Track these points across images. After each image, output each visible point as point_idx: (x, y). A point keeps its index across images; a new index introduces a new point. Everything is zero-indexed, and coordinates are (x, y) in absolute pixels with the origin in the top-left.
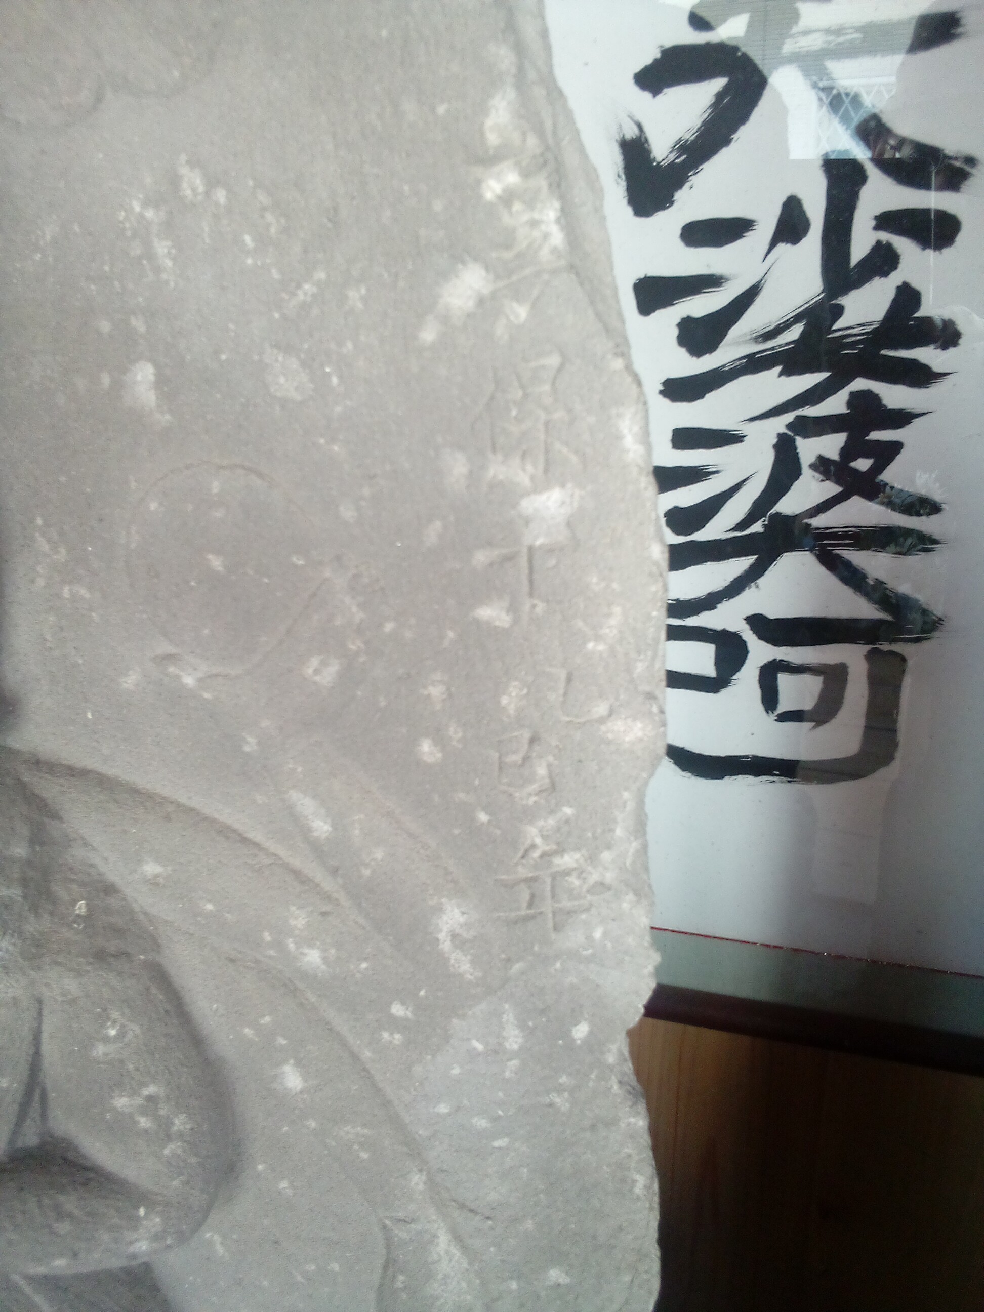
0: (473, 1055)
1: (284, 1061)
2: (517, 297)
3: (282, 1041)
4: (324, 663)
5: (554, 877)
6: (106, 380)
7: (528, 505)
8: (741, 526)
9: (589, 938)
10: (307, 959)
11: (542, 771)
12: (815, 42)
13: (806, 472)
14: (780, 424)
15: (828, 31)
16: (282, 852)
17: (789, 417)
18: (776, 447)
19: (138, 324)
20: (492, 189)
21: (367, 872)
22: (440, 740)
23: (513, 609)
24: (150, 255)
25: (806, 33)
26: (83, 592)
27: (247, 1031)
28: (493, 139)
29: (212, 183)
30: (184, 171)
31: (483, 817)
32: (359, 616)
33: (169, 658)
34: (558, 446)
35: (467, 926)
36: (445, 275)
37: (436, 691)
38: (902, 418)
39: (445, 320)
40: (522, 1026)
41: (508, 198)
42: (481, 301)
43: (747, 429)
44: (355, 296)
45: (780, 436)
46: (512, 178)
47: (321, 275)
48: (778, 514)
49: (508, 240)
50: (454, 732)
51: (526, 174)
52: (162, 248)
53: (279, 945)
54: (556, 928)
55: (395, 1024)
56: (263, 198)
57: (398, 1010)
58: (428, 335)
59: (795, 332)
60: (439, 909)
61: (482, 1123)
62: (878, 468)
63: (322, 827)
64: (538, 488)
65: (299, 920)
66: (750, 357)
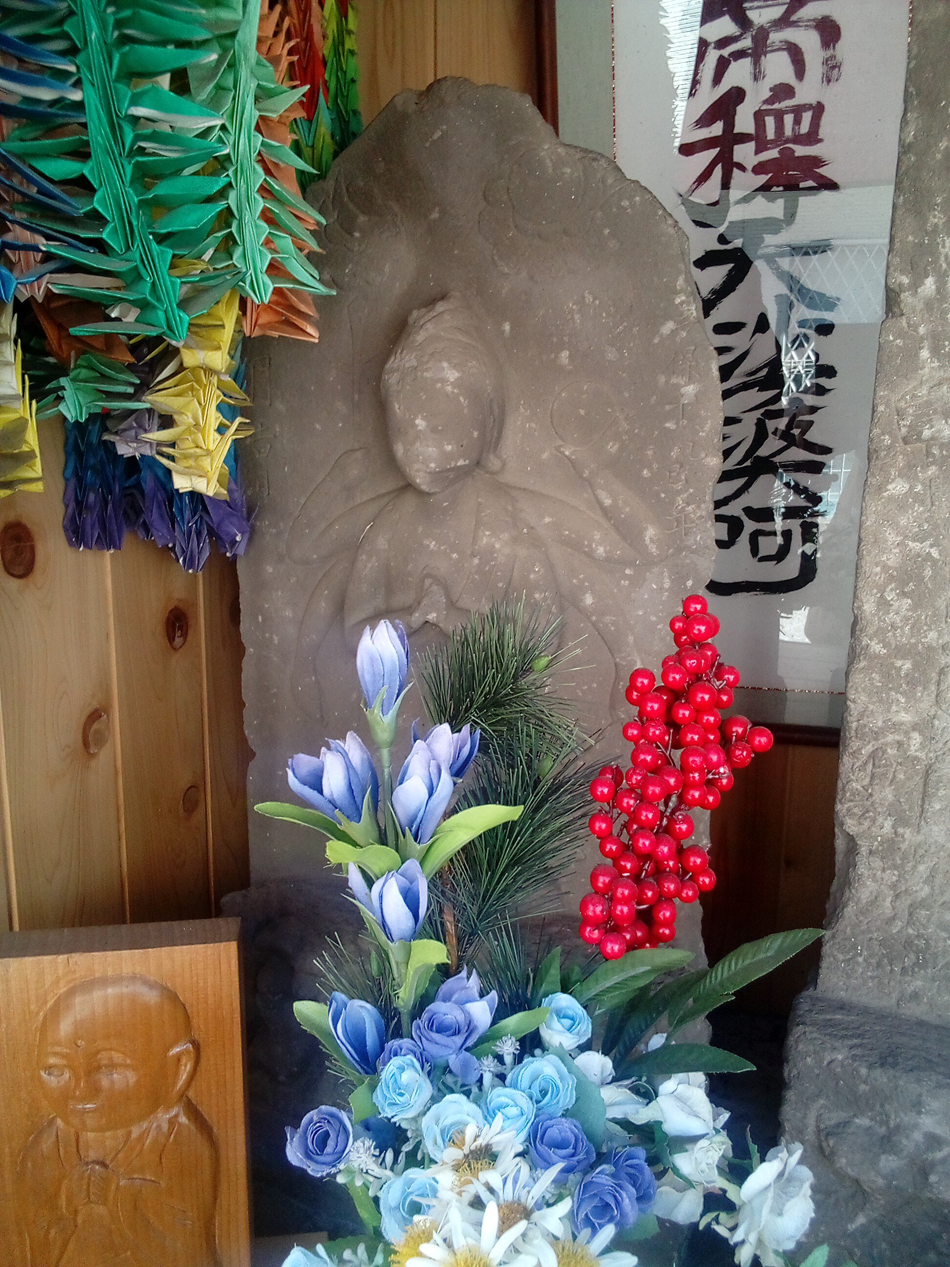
0: (653, 590)
1: (587, 592)
2: (683, 330)
3: (587, 584)
4: (614, 445)
5: (685, 516)
6: (553, 356)
7: (683, 390)
8: (740, 463)
9: (696, 541)
10: (598, 552)
11: (683, 477)
12: (771, 250)
13: (771, 436)
14: (758, 414)
15: (777, 246)
16: (592, 515)
17: (762, 410)
18: (756, 424)
19: (566, 339)
20: (678, 301)
21: (623, 516)
22: (650, 468)
23: (677, 423)
24: (573, 318)
25: (767, 247)
26: (534, 426)
27: (574, 581)
28: (678, 288)
29: (595, 299)
30: (586, 295)
31: (663, 495)
32: (627, 427)
33: (561, 446)
34: (693, 372)
35: (655, 535)
36: (662, 324)
37: (650, 453)
38: (813, 410)
39: (661, 336)
40: (670, 577)
41: (682, 303)
42: (672, 331)
43: (742, 416)
44: (635, 330)
45: (758, 419)
46: (683, 298)
47: (625, 324)
48: (758, 456)
49: (682, 314)
50: (655, 466)
51: (687, 297)
52: (577, 317)
53: (590, 546)
54: (685, 535)
55: (627, 577)
56: (610, 302)
57: (628, 572)
58: (656, 341)
59: (764, 372)
60: (646, 529)
61: (654, 619)
62: (803, 433)
63: (608, 502)
64: (686, 385)
65: (597, 536)
66: (744, 383)
